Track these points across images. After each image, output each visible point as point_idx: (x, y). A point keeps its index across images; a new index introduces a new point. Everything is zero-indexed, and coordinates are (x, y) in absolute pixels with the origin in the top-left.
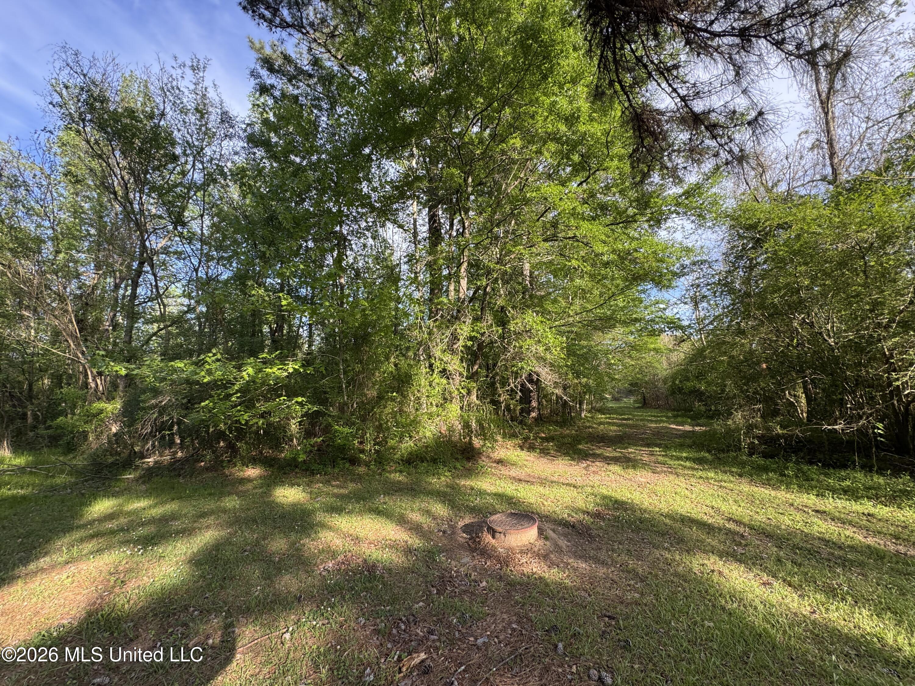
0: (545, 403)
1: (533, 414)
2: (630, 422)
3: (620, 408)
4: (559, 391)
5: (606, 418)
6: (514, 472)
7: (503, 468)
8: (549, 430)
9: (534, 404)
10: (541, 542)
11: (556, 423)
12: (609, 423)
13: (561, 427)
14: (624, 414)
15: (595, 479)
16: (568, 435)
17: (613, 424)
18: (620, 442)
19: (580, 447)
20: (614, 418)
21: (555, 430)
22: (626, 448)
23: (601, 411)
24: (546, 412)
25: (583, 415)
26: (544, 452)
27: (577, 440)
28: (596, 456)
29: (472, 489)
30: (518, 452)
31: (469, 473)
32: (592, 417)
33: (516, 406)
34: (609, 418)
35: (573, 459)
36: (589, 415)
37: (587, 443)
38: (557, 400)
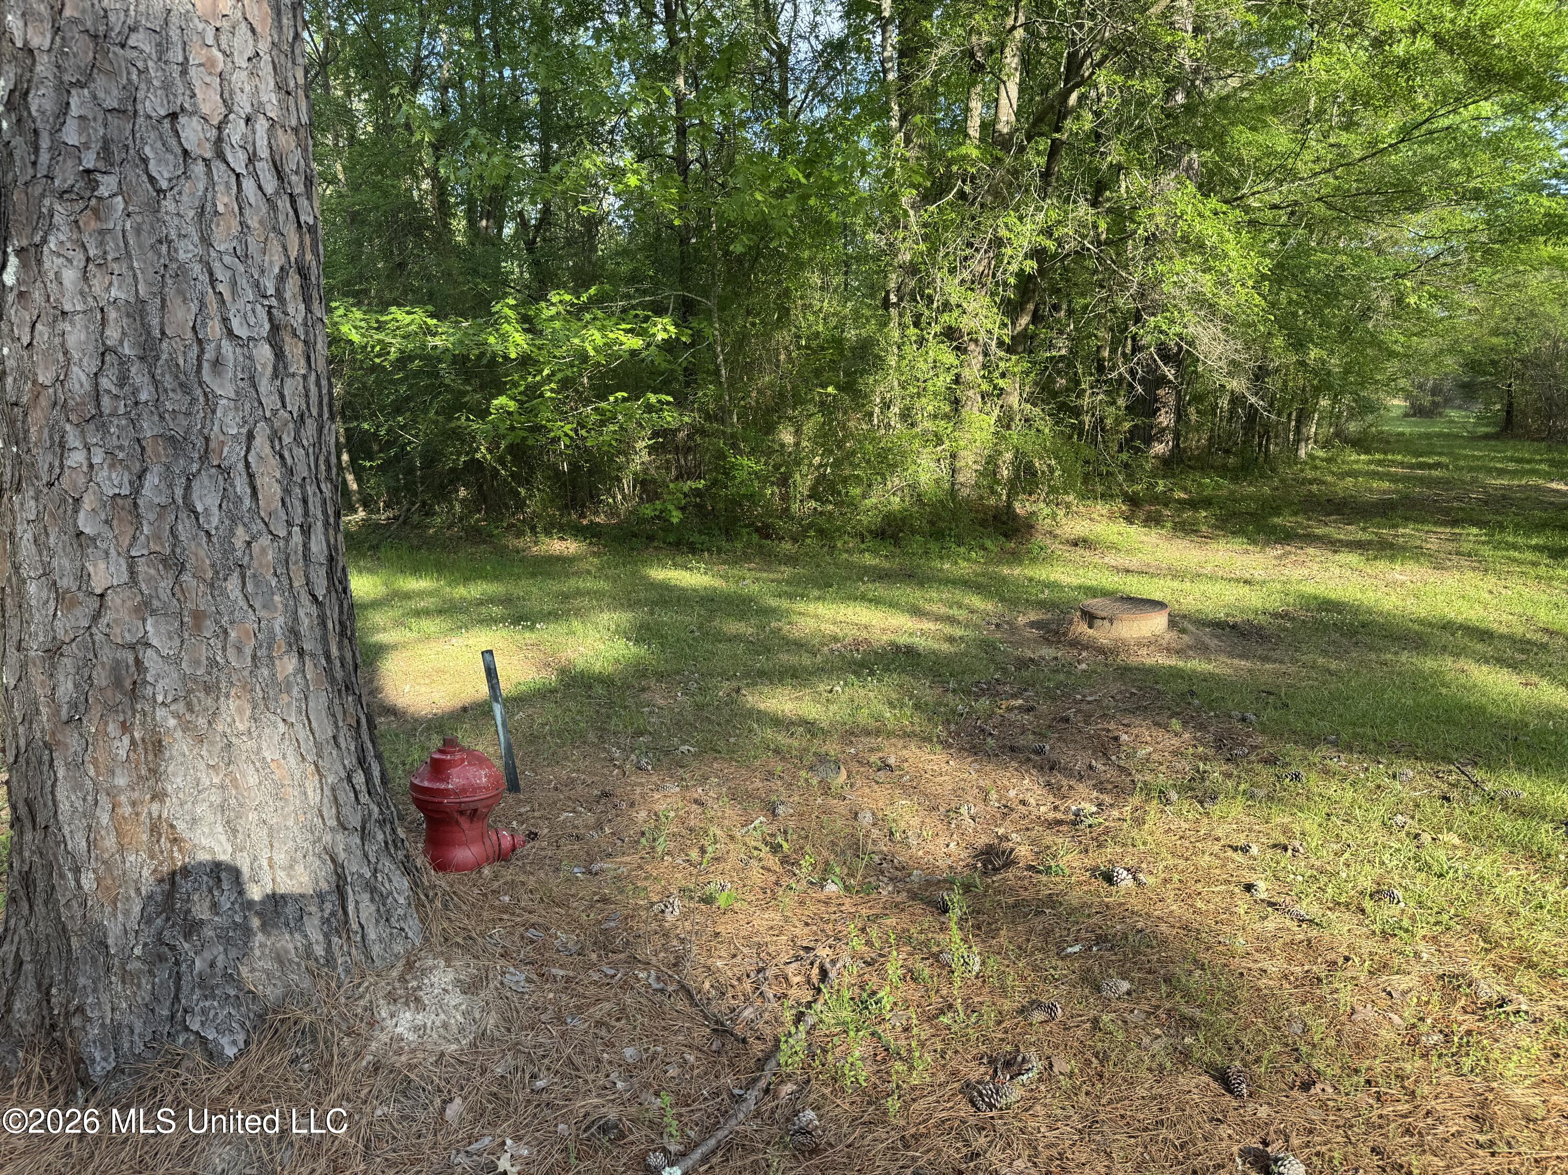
0: (1194, 417)
1: (1159, 448)
2: (1436, 473)
3: (1428, 436)
4: (1237, 384)
5: (1370, 462)
6: (1111, 559)
7: (1087, 553)
8: (1200, 485)
9: (1165, 419)
10: (1174, 635)
11: (1223, 471)
12: (1374, 475)
13: (1235, 479)
14: (1429, 454)
15: (1295, 573)
16: (1251, 497)
17: (1380, 476)
18: (1384, 515)
19: (1277, 520)
20: (1393, 463)
21: (1219, 487)
22: (1395, 526)
23: (1361, 443)
24: (1196, 441)
25: (1302, 453)
26: (1185, 529)
27: (1274, 507)
28: (1310, 539)
29: (1031, 580)
30: (1122, 526)
31: (1015, 558)
32: (1329, 460)
33: (1118, 421)
34: (1379, 463)
35: (1254, 542)
36: (1321, 454)
37: (1295, 514)
38: (1232, 411)
